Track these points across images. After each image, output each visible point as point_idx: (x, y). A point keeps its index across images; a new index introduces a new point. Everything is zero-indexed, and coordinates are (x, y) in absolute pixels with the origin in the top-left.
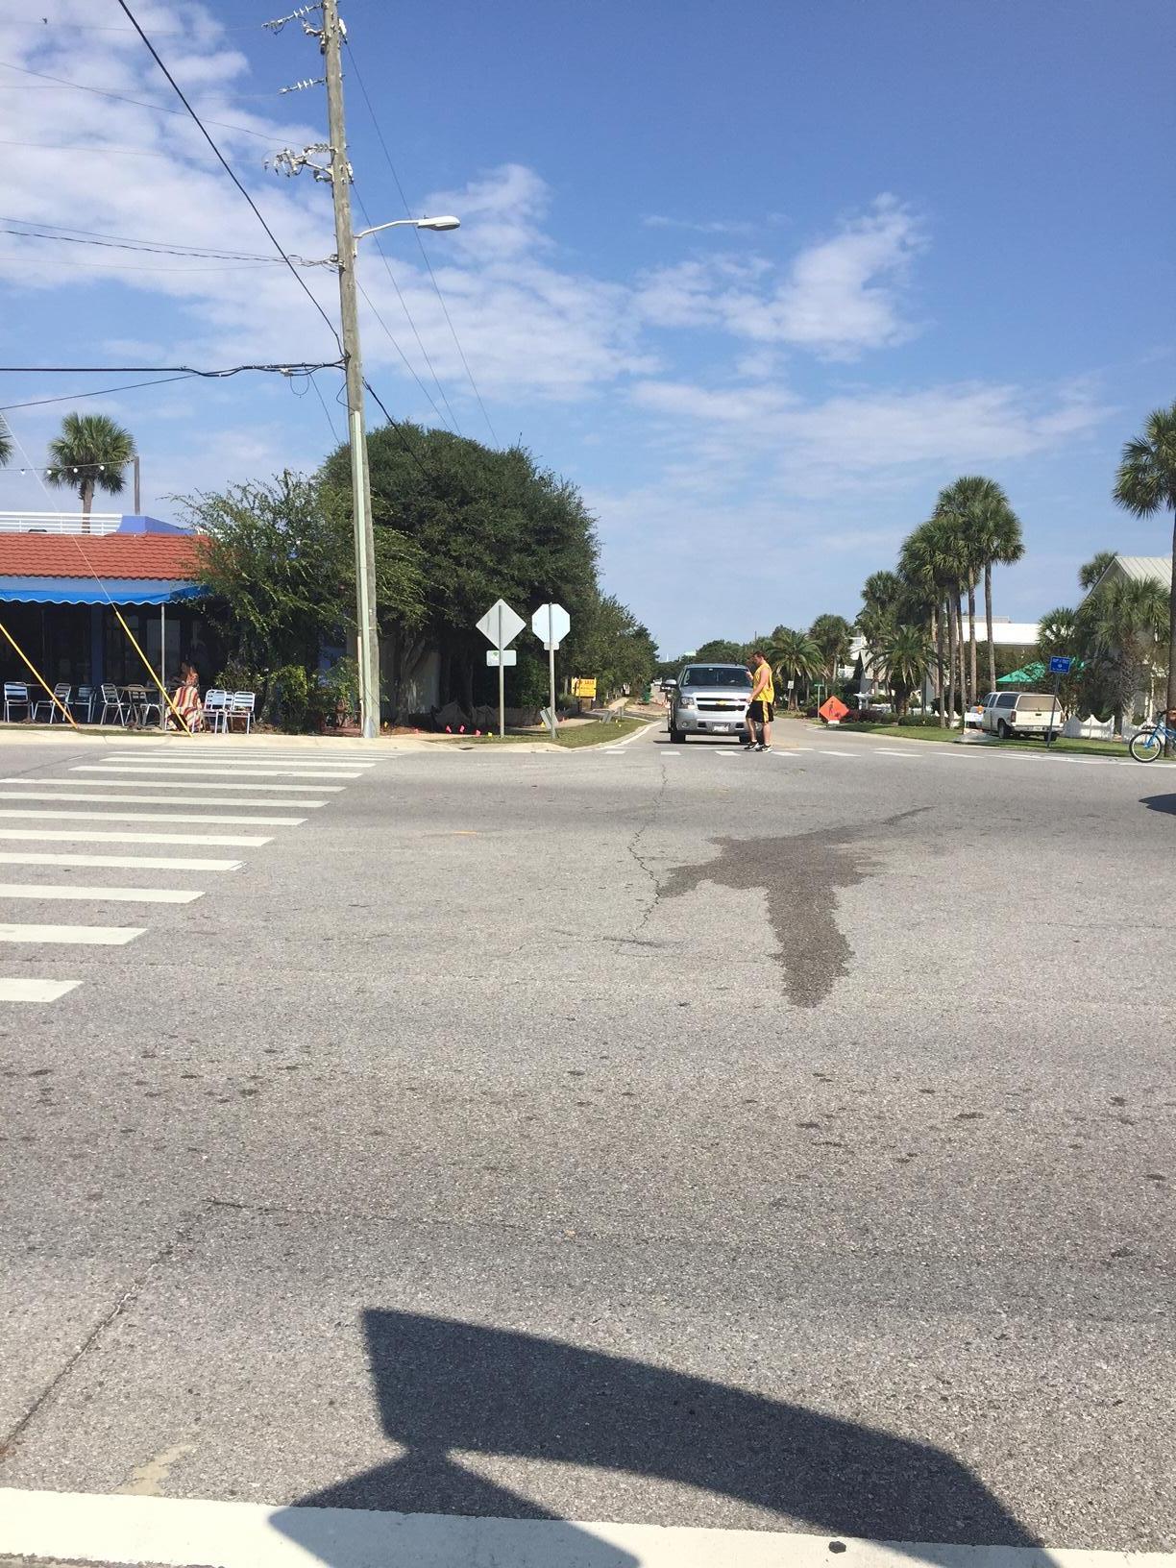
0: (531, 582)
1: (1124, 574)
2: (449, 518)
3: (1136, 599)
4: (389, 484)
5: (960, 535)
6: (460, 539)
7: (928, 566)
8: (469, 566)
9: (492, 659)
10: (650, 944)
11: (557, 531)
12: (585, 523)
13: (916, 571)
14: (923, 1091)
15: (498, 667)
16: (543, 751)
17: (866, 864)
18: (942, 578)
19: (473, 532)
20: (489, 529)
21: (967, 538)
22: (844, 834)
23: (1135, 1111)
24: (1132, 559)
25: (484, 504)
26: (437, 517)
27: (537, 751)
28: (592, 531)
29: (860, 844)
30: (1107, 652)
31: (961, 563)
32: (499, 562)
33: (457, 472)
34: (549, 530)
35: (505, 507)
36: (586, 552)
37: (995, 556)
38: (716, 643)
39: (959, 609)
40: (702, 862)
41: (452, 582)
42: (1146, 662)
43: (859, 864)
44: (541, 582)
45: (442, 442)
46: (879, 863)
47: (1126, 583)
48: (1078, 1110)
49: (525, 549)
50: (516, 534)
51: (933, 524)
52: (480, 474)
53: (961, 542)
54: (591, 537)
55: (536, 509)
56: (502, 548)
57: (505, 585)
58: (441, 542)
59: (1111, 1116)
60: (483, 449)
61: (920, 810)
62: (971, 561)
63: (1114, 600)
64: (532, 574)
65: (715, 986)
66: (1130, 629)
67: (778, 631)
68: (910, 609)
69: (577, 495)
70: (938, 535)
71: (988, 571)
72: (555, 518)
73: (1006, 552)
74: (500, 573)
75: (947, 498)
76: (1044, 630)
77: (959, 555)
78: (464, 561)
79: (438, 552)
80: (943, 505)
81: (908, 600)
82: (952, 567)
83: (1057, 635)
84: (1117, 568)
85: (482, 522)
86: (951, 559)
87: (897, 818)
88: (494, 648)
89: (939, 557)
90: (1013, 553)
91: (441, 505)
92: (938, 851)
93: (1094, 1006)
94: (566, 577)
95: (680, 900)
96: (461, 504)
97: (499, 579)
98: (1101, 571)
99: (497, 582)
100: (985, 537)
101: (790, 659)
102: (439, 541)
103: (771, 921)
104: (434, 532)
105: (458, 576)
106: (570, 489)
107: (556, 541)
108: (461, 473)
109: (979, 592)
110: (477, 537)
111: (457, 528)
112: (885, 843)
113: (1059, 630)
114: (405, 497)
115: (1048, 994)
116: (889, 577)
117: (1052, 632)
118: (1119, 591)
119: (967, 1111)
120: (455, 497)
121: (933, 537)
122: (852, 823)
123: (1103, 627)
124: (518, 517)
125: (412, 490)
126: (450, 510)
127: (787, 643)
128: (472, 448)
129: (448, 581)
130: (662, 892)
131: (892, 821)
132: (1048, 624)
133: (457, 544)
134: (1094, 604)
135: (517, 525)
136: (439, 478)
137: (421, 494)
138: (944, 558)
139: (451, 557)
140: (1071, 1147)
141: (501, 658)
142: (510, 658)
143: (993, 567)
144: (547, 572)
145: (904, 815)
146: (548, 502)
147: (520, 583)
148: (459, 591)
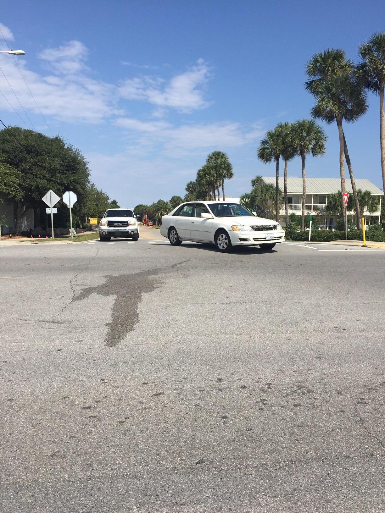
0: (64, 184)
1: (264, 182)
2: (32, 161)
3: (267, 190)
4: (8, 148)
5: (214, 170)
6: (37, 168)
7: (204, 180)
8: (40, 178)
9: (48, 211)
10: (58, 323)
11: (74, 166)
12: (85, 164)
13: (200, 181)
14: (143, 384)
15: (51, 214)
16: (65, 244)
17: (158, 283)
18: (209, 184)
19: (41, 166)
20: (47, 165)
21: (216, 171)
22: (154, 272)
23: (225, 384)
24: (266, 178)
25: (45, 156)
26: (27, 161)
27: (64, 244)
28: (87, 166)
29: (159, 275)
30: (260, 207)
31: (214, 179)
32: (52, 177)
33: (34, 144)
34: (71, 166)
35: (53, 157)
36: (85, 173)
37: (225, 177)
38: (140, 205)
39: (215, 193)
40: (96, 286)
41: (34, 184)
42: (271, 210)
43: (156, 284)
44: (68, 184)
45: (29, 134)
46: (163, 283)
47: (264, 185)
48: (203, 386)
49: (62, 172)
50: (57, 166)
51: (206, 166)
52: (44, 145)
53: (214, 172)
54: (87, 168)
55: (65, 159)
56: (53, 172)
57: (54, 185)
58: (29, 169)
59: (215, 388)
60: (44, 137)
61: (185, 262)
62: (217, 178)
63: (261, 191)
64: (65, 181)
65: (77, 340)
66: (266, 200)
67: (159, 202)
68: (201, 194)
69: (80, 154)
70: (207, 170)
71: (223, 181)
72: (72, 161)
73: (228, 175)
74: (52, 180)
75: (210, 157)
76: (241, 200)
77: (214, 176)
78: (38, 176)
79: (28, 173)
80: (209, 160)
81: (199, 191)
82: (212, 180)
83: (245, 202)
84: (262, 180)
85: (45, 163)
86: (211, 177)
87: (176, 265)
88: (49, 207)
89: (207, 177)
90: (230, 176)
91: (28, 156)
92: (186, 277)
93: (223, 337)
94: (77, 182)
95: (81, 302)
96: (37, 156)
97: (52, 182)
98: (257, 181)
99: (52, 184)
100: (221, 170)
101: (163, 210)
102: (28, 169)
103: (112, 309)
104: (26, 166)
105: (36, 182)
106: (78, 151)
107: (73, 170)
108: (36, 145)
109: (220, 189)
110: (44, 168)
111: (36, 165)
112: (168, 275)
113: (246, 200)
114: (15, 153)
115: (207, 333)
116: (194, 183)
117: (244, 201)
118: (262, 188)
119: (158, 392)
120: (34, 153)
121: (206, 170)
122: (159, 267)
123: (258, 199)
124: (59, 161)
125: (17, 150)
126: (32, 158)
127: (162, 205)
128: (41, 136)
129: (33, 183)
130: (75, 299)
131: (173, 266)
132: (242, 198)
133: (36, 170)
134: (255, 191)
135: (58, 164)
136: (28, 146)
137: (21, 152)
138: (209, 177)
139: (33, 175)
140: (194, 406)
141: (52, 211)
142: (55, 211)
143: (225, 180)
144: (70, 180)
145: (179, 263)
146: (70, 156)
147: (60, 184)
148: (37, 187)
